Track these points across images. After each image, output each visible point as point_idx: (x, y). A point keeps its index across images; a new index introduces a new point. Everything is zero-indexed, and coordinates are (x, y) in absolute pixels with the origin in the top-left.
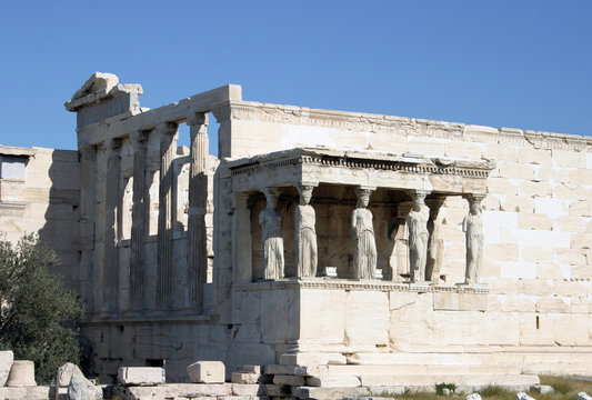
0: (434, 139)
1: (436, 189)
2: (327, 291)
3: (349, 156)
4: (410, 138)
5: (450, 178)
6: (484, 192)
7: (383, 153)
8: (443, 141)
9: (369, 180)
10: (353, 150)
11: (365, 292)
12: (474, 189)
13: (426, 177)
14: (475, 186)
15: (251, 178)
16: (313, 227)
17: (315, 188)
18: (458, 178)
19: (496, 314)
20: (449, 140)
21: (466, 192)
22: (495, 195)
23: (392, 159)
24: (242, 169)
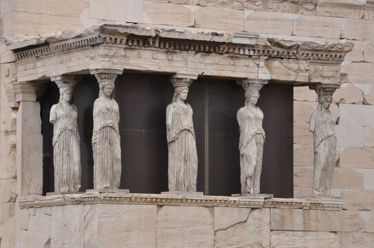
0: (279, 15)
1: (275, 77)
2: (134, 207)
3: (163, 35)
4: (247, 13)
5: (293, 65)
6: (336, 81)
7: (206, 31)
8: (292, 16)
9: (188, 67)
10: (167, 28)
11: (182, 208)
12: (324, 77)
13: (262, 64)
14: (326, 74)
15: (39, 64)
16: (117, 126)
17: (119, 76)
18: (304, 65)
19: (358, 235)
20: (299, 16)
21: (315, 80)
22: (357, 85)
23: (217, 39)
24: (28, 52)
